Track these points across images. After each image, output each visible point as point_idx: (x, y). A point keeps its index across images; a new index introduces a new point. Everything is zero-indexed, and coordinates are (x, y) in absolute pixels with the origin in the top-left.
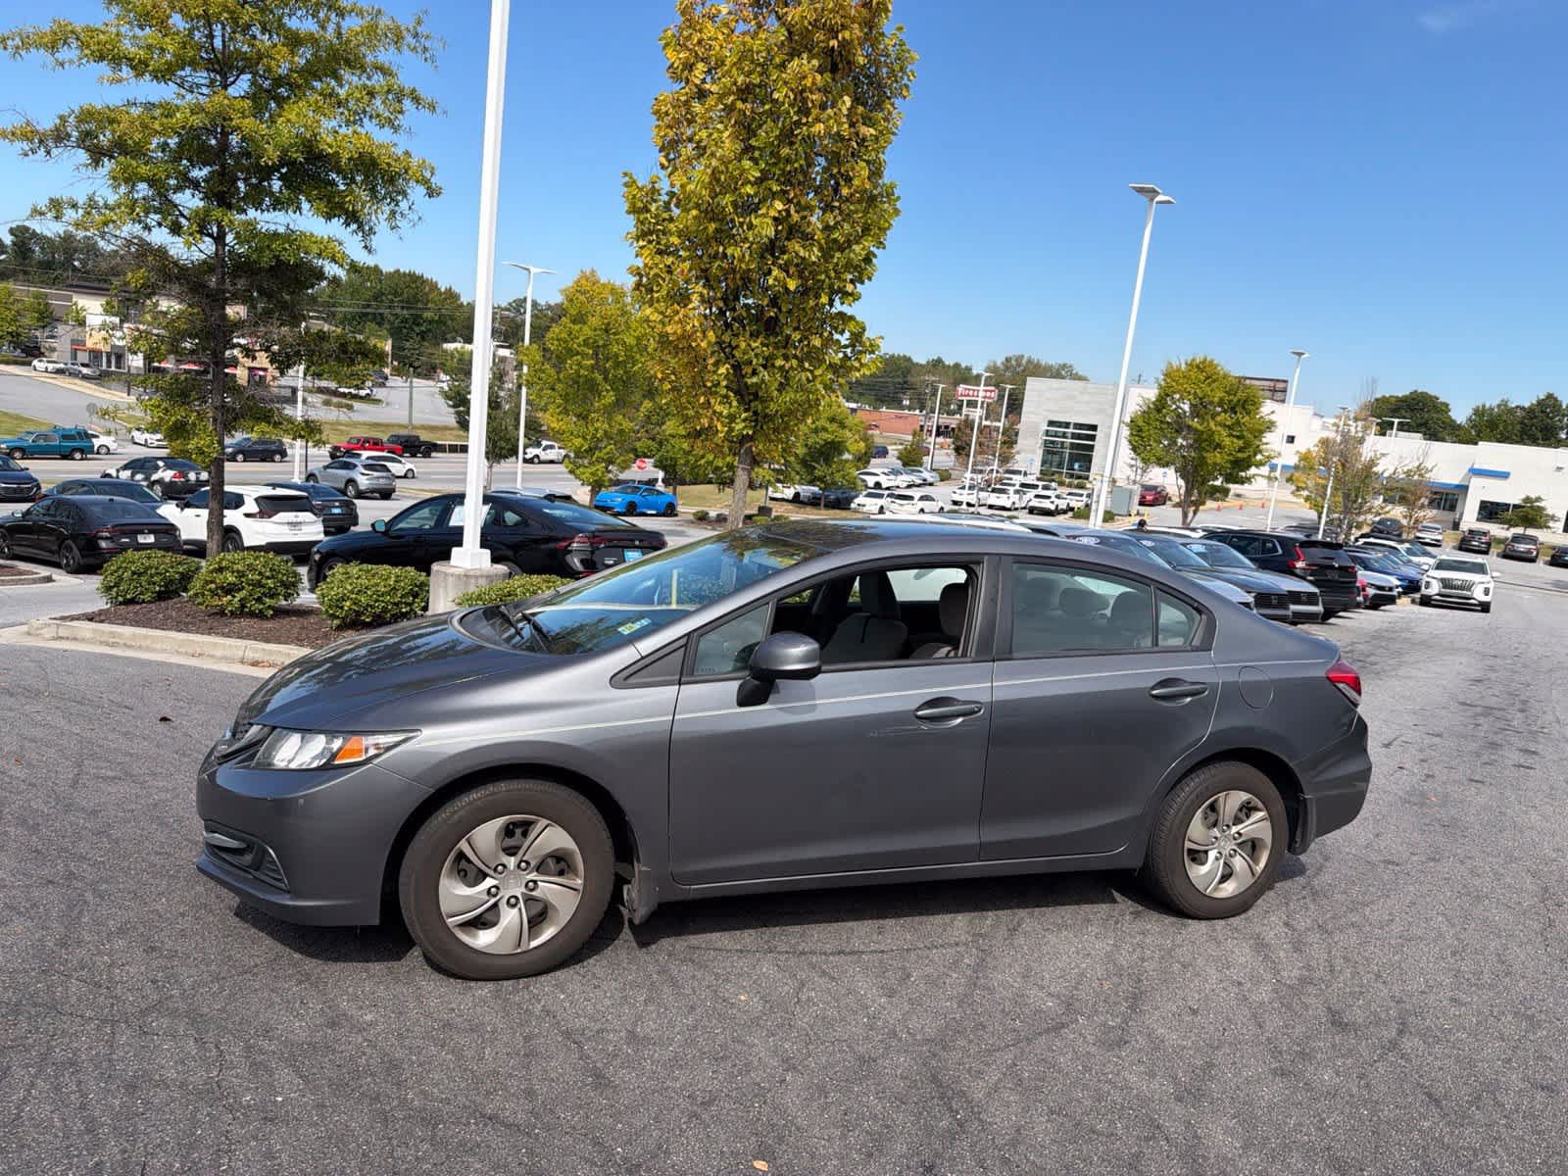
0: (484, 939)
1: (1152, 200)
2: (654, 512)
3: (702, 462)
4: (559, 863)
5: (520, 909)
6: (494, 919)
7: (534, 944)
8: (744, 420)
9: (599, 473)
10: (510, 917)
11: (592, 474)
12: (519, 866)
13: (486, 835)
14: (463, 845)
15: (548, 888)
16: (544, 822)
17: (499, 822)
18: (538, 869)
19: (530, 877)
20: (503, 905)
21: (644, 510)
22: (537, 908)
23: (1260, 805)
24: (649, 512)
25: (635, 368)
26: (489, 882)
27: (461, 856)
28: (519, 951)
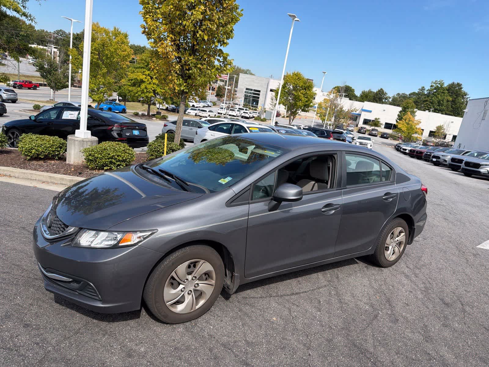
0: (180, 308)
1: (294, 19)
2: (118, 112)
3: (137, 95)
4: (207, 275)
5: (192, 295)
6: (183, 301)
7: (197, 307)
8: (185, 86)
9: (101, 97)
10: (188, 299)
11: (99, 98)
12: (192, 279)
13: (182, 268)
14: (173, 274)
15: (202, 286)
16: (202, 261)
17: (187, 263)
18: (199, 279)
19: (196, 282)
20: (186, 295)
21: (115, 111)
22: (198, 293)
23: (404, 231)
24: (116, 111)
25: (114, 60)
26: (181, 286)
27: (173, 278)
28: (192, 311)
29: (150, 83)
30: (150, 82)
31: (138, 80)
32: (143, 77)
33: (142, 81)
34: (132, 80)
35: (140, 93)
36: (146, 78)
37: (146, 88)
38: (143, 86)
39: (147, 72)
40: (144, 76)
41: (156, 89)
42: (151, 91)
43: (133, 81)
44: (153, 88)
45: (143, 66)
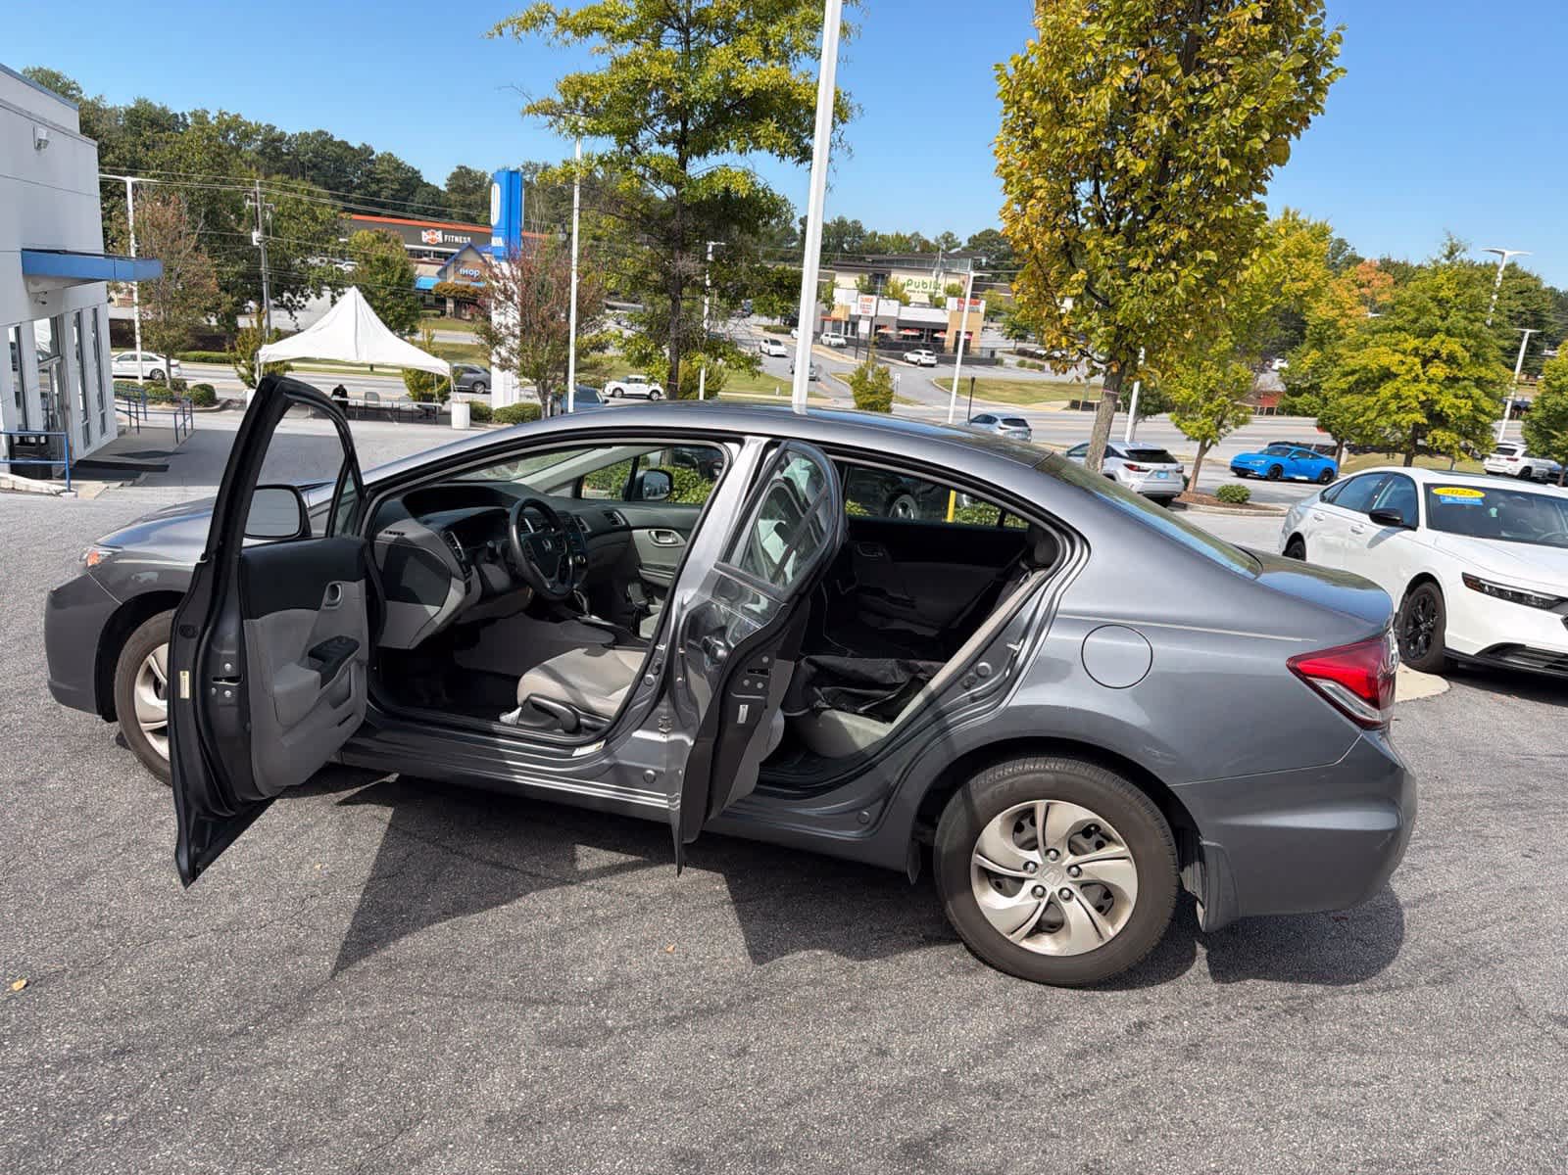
2: (1305, 478)
3: (1361, 420)
9: (1206, 427)
11: (1200, 429)
14: (151, 660)
21: (1292, 476)
24: (1298, 478)
27: (150, 670)
29: (1416, 379)
30: (1417, 376)
31: (1371, 371)
32: (1391, 360)
33: (1387, 375)
34: (1353, 372)
35: (1372, 415)
36: (1403, 363)
37: (1397, 396)
38: (1386, 390)
39: (1413, 343)
40: (1398, 357)
41: (1436, 397)
42: (1415, 404)
43: (1356, 376)
44: (1425, 393)
45: (1399, 322)
